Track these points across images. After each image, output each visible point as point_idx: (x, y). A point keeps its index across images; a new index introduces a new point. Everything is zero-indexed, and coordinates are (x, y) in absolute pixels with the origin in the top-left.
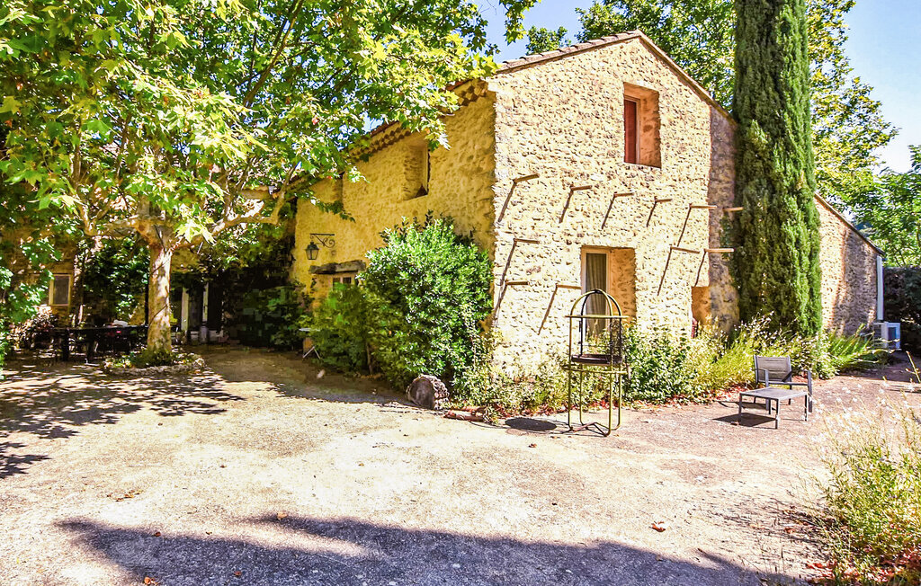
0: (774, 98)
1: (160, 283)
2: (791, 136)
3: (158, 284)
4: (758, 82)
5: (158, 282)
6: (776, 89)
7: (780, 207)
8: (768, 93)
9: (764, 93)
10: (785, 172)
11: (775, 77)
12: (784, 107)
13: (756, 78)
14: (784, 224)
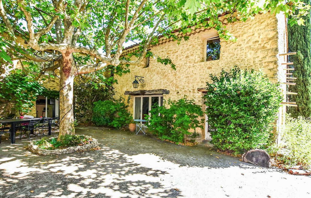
0: (304, 44)
1: (69, 94)
2: (309, 57)
3: (67, 95)
4: (299, 38)
5: (68, 94)
6: (305, 41)
7: (305, 80)
8: (302, 42)
9: (301, 42)
10: (308, 69)
11: (305, 37)
12: (307, 47)
13: (298, 37)
14: (307, 86)
